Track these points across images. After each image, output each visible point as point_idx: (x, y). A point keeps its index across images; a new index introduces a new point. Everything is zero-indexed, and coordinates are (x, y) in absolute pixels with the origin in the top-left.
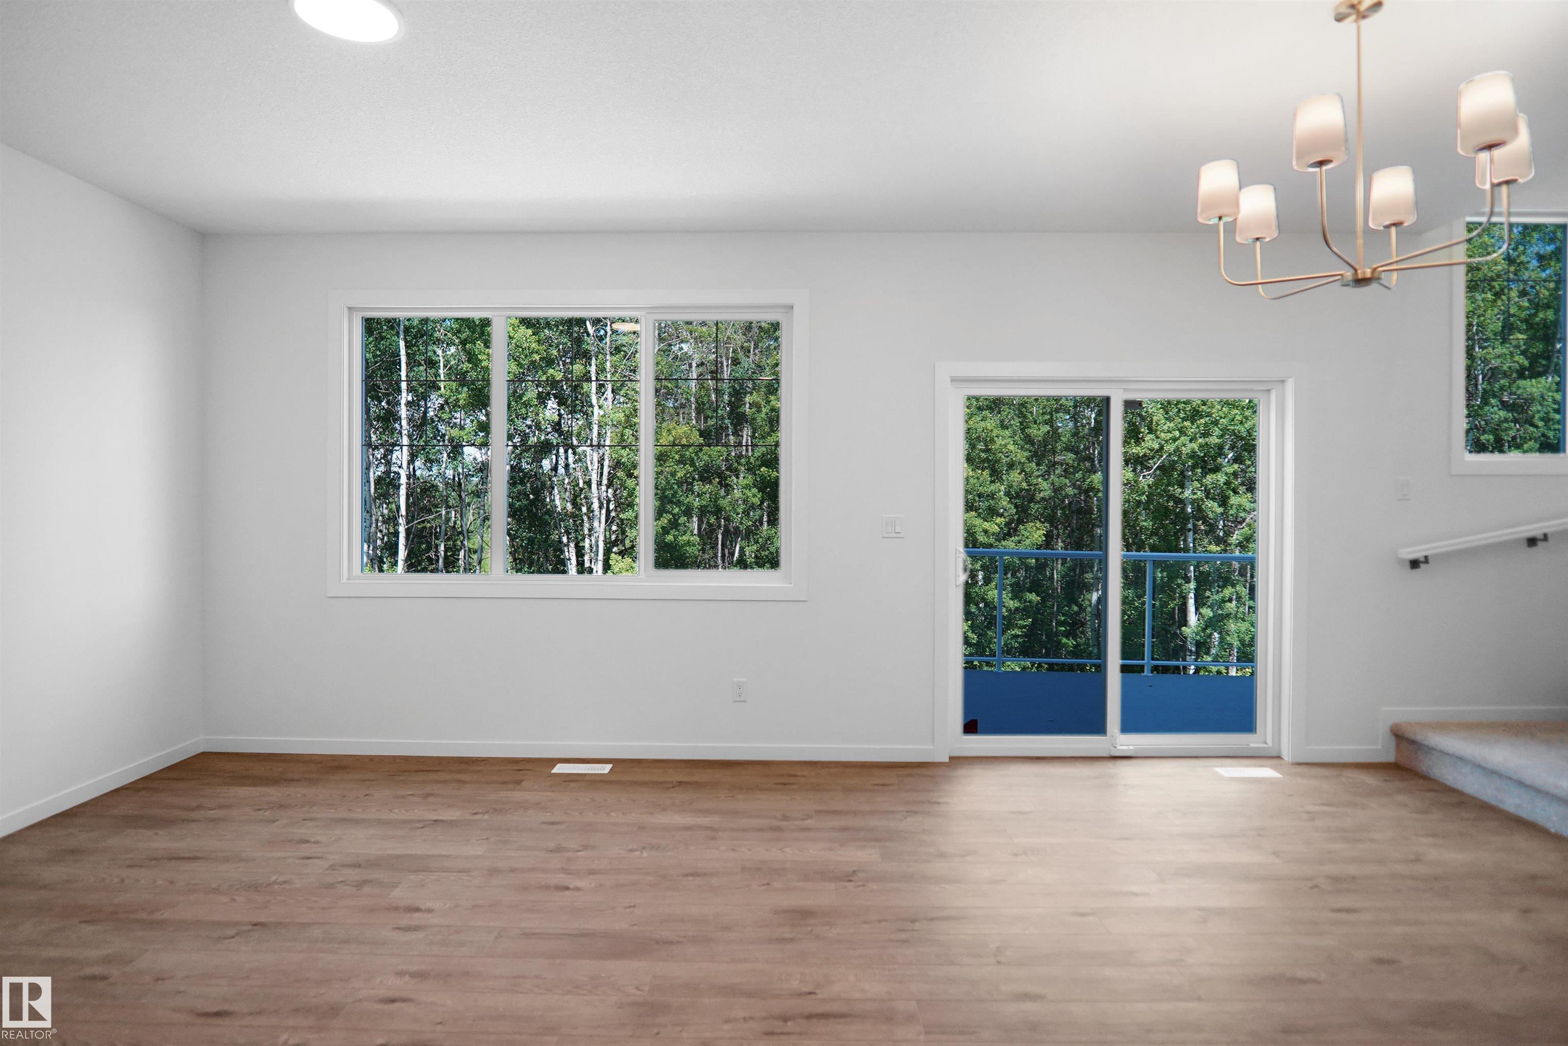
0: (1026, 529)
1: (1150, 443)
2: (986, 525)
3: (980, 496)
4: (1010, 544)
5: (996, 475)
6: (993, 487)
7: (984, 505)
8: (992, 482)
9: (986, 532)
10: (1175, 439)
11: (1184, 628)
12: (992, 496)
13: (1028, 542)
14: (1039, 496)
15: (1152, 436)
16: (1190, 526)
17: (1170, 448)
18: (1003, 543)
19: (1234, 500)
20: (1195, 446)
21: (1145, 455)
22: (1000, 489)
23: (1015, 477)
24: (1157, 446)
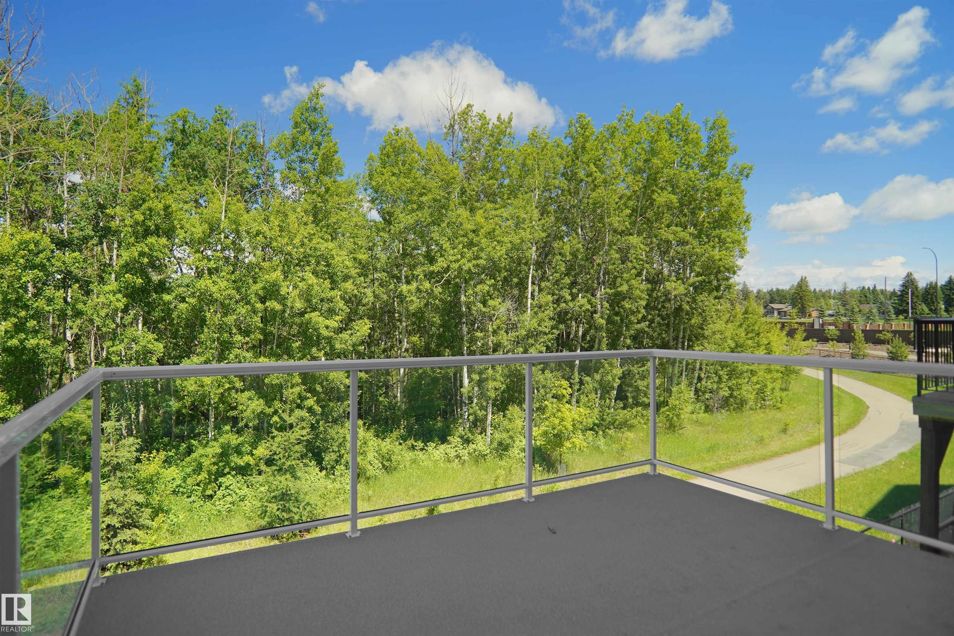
0: (357, 325)
1: (441, 263)
2: (328, 322)
3: (322, 300)
4: (345, 335)
5: (334, 285)
6: (333, 293)
7: (326, 306)
8: (332, 289)
9: (327, 327)
10: (457, 261)
11: (462, 390)
12: (330, 300)
13: (358, 334)
14: (364, 301)
15: (442, 259)
16: (464, 320)
17: (455, 266)
18: (340, 335)
19: (491, 303)
20: (470, 265)
21: (438, 272)
22: (336, 293)
23: (349, 286)
24: (446, 266)
